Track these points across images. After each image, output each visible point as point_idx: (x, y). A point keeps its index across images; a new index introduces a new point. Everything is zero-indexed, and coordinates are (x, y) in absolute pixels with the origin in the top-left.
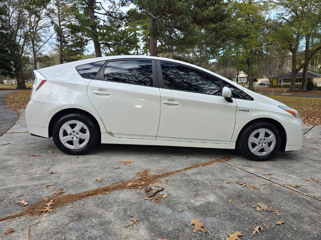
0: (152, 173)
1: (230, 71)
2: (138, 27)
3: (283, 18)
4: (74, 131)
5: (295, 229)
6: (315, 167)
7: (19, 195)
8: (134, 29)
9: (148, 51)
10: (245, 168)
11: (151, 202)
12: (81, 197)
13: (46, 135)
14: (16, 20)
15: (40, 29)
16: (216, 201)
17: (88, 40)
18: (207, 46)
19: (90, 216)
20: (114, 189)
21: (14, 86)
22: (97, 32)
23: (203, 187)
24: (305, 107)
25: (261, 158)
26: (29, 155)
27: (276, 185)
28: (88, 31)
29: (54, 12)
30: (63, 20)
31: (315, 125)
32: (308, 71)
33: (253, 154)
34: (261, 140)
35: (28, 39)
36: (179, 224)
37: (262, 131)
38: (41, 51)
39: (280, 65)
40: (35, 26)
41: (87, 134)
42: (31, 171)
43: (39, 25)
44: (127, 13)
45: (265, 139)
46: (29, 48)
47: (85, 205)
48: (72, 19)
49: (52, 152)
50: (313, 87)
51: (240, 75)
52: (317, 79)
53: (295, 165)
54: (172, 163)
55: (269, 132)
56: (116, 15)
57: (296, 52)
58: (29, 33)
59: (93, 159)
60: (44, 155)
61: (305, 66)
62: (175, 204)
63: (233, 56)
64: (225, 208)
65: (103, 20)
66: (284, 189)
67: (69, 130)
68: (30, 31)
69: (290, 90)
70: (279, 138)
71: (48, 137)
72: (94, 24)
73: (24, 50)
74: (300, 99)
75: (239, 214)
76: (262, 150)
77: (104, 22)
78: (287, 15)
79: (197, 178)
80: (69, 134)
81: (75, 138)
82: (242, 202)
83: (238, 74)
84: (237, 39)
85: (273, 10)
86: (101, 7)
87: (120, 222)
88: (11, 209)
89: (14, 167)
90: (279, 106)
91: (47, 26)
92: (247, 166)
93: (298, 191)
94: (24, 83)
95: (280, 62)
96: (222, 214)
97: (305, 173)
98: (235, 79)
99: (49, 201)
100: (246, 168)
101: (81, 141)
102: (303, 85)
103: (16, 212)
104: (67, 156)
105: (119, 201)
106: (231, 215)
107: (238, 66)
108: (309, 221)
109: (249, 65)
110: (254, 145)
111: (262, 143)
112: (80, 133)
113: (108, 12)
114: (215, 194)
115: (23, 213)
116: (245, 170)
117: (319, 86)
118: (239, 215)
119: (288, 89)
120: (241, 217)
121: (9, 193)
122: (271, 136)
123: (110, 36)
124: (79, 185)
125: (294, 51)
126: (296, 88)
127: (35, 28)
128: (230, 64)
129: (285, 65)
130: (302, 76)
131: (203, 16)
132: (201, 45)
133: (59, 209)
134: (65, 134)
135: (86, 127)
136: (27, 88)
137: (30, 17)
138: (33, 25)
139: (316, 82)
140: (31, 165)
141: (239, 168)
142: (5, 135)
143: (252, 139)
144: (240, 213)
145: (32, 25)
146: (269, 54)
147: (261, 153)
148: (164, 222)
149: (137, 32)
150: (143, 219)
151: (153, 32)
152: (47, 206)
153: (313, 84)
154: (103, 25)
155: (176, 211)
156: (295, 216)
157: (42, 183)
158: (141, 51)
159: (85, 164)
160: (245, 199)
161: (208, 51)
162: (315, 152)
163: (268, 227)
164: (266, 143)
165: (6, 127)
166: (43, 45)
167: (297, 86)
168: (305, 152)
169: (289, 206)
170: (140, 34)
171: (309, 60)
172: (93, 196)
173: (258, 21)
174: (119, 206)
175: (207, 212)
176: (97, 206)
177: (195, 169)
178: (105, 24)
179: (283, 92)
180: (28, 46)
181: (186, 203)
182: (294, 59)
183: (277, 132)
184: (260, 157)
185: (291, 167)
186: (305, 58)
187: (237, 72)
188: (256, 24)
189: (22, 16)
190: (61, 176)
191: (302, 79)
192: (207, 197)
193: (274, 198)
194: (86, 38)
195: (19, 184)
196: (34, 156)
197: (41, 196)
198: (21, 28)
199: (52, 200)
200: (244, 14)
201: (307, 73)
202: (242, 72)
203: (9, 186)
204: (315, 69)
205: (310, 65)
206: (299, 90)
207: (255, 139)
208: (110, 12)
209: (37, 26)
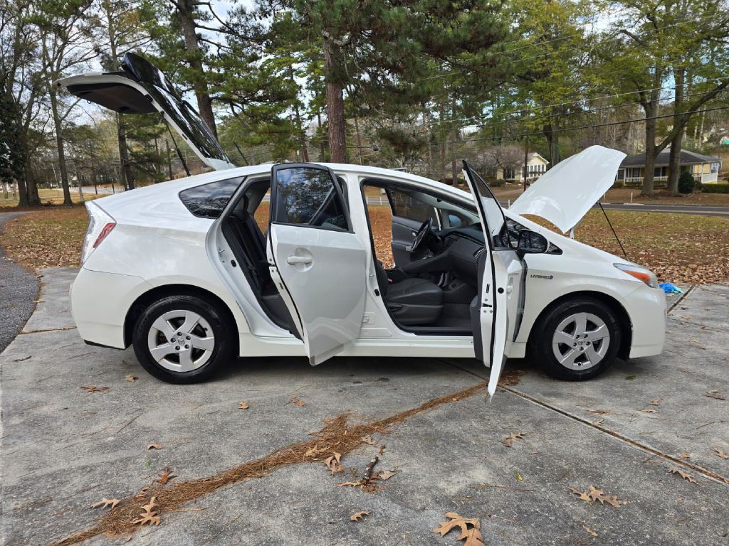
0: (353, 423)
1: (508, 153)
2: (296, 55)
3: (625, 32)
4: (179, 334)
5: (648, 536)
6: (690, 390)
7: (80, 488)
8: (288, 59)
9: (320, 111)
10: (547, 398)
11: (358, 491)
12: (212, 485)
13: (120, 343)
14: (11, 44)
15: (69, 65)
16: (489, 482)
17: (183, 91)
18: (456, 97)
19: (236, 529)
20: (278, 463)
21: (10, 199)
22: (204, 74)
23: (461, 450)
24: (675, 238)
25: (579, 375)
26: (85, 388)
27: (610, 439)
28: (184, 71)
29: (98, 24)
30: (121, 43)
31: (694, 283)
32: (682, 150)
33: (564, 367)
34: (578, 336)
35: (39, 90)
36: (419, 537)
37: (581, 319)
38: (72, 115)
39: (621, 137)
40: (56, 58)
41: (207, 338)
42: (95, 428)
43: (66, 56)
44: (270, 27)
45: (587, 336)
46: (45, 109)
47: (223, 505)
48: (143, 41)
49: (135, 379)
50: (692, 187)
51: (532, 161)
52: (700, 166)
53: (650, 389)
54: (392, 394)
55: (595, 319)
56: (246, 32)
57: (653, 107)
58: (43, 76)
59: (223, 392)
60: (116, 387)
61: (674, 139)
62: (406, 493)
63: (513, 118)
64: (509, 497)
65: (216, 44)
66: (628, 446)
67: (169, 332)
68: (44, 71)
69: (642, 195)
70: (617, 333)
71: (123, 346)
72: (196, 55)
73: (33, 115)
74: (664, 217)
75: (538, 510)
76: (582, 358)
77: (219, 48)
78: (633, 24)
79: (448, 429)
80: (169, 339)
81: (183, 349)
82: (543, 482)
83: (526, 160)
84: (523, 80)
85: (601, 14)
86: (210, 13)
87: (299, 539)
88: (70, 520)
89: (55, 419)
90: (615, 265)
91: (86, 57)
92: (550, 395)
93: (654, 449)
94: (36, 193)
95: (620, 130)
96: (503, 511)
97: (672, 406)
98: (521, 171)
99: (146, 499)
100: (549, 399)
101: (196, 354)
102: (670, 181)
103: (82, 527)
104: (166, 388)
105: (291, 492)
106: (520, 512)
107: (527, 142)
108: (675, 517)
109: (550, 139)
110: (564, 348)
111: (582, 342)
112: (192, 336)
113: (227, 25)
114: (488, 464)
115: (96, 529)
116: (547, 404)
117: (706, 182)
118: (537, 512)
119: (639, 192)
120: (541, 515)
121: (58, 483)
122: (600, 328)
123: (234, 82)
124: (204, 457)
125: (650, 107)
126: (655, 188)
127: (55, 63)
128: (509, 135)
129: (630, 135)
130: (669, 160)
131: (445, 36)
132: (441, 94)
133: (171, 517)
134: (161, 339)
135: (205, 324)
136: (42, 205)
137: (44, 37)
138: (51, 56)
139: (698, 174)
140: (91, 413)
141: (533, 400)
142: (19, 337)
143: (560, 336)
144: (539, 507)
145: (47, 55)
146: (595, 113)
147: (579, 365)
148: (387, 534)
149: (295, 66)
150: (344, 531)
151: (334, 74)
152: (146, 512)
153: (693, 178)
154: (216, 54)
155: (410, 508)
156: (647, 508)
157: (125, 456)
158: (304, 112)
159: (209, 406)
160: (548, 474)
161: (458, 108)
162: (693, 353)
163: (595, 534)
164: (589, 343)
165: (19, 318)
166: (78, 103)
167: (658, 185)
168: (671, 354)
169: (637, 486)
170: (301, 72)
171: (683, 126)
172: (235, 483)
173: (569, 40)
174: (294, 503)
175: (473, 508)
176: (248, 505)
177: (444, 406)
178: (221, 52)
179: (628, 199)
180: (42, 106)
181: (429, 489)
182: (651, 124)
183: (613, 320)
184: (577, 373)
185: (640, 393)
186: (675, 122)
187: (524, 155)
188: (564, 48)
189: (26, 36)
190: (162, 436)
191: (668, 167)
192: (471, 472)
193: (607, 469)
194: (179, 86)
195: (77, 462)
196: (94, 390)
197: (128, 488)
198: (23, 64)
199: (153, 498)
200: (537, 25)
201: (679, 156)
202: (536, 154)
203: (55, 468)
204: (696, 145)
205: (685, 136)
206: (661, 194)
207: (567, 335)
208: (232, 26)
209: (61, 57)
